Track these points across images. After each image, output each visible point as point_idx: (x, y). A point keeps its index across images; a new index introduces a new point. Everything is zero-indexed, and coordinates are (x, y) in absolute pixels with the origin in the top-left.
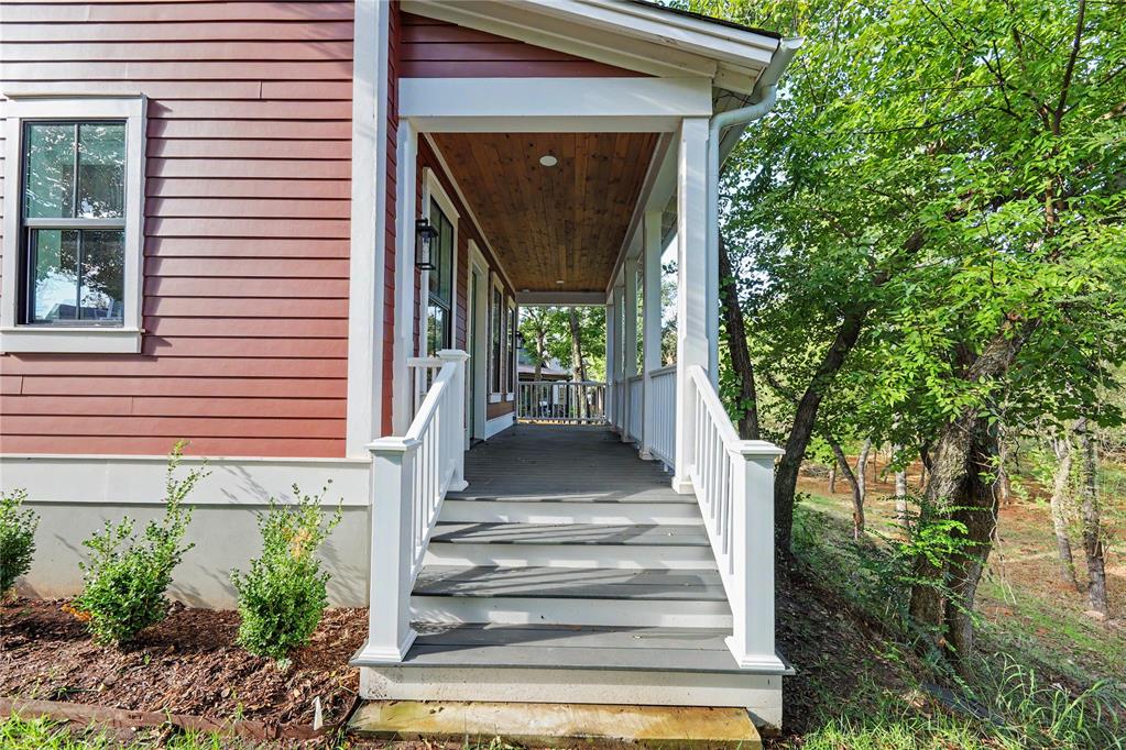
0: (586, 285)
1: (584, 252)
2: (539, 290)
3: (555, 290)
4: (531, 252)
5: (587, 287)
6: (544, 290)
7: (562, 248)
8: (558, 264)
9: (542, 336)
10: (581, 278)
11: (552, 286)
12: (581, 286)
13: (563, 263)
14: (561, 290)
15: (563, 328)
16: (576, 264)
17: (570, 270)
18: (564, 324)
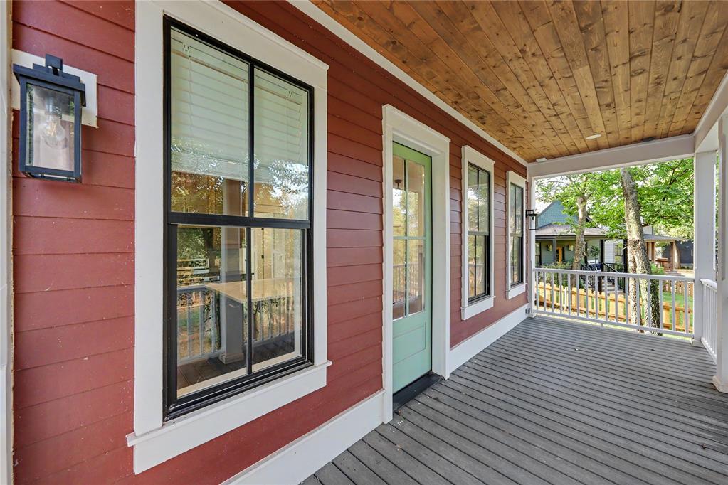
0: (648, 130)
1: (637, 64)
2: (562, 155)
3: (589, 150)
4: (523, 100)
5: (648, 133)
6: (571, 154)
7: (583, 73)
8: (583, 110)
9: (584, 200)
10: (635, 120)
11: (581, 145)
12: (636, 133)
13: (592, 102)
14: (598, 148)
15: (612, 193)
16: (621, 99)
17: (608, 114)
18: (615, 187)
